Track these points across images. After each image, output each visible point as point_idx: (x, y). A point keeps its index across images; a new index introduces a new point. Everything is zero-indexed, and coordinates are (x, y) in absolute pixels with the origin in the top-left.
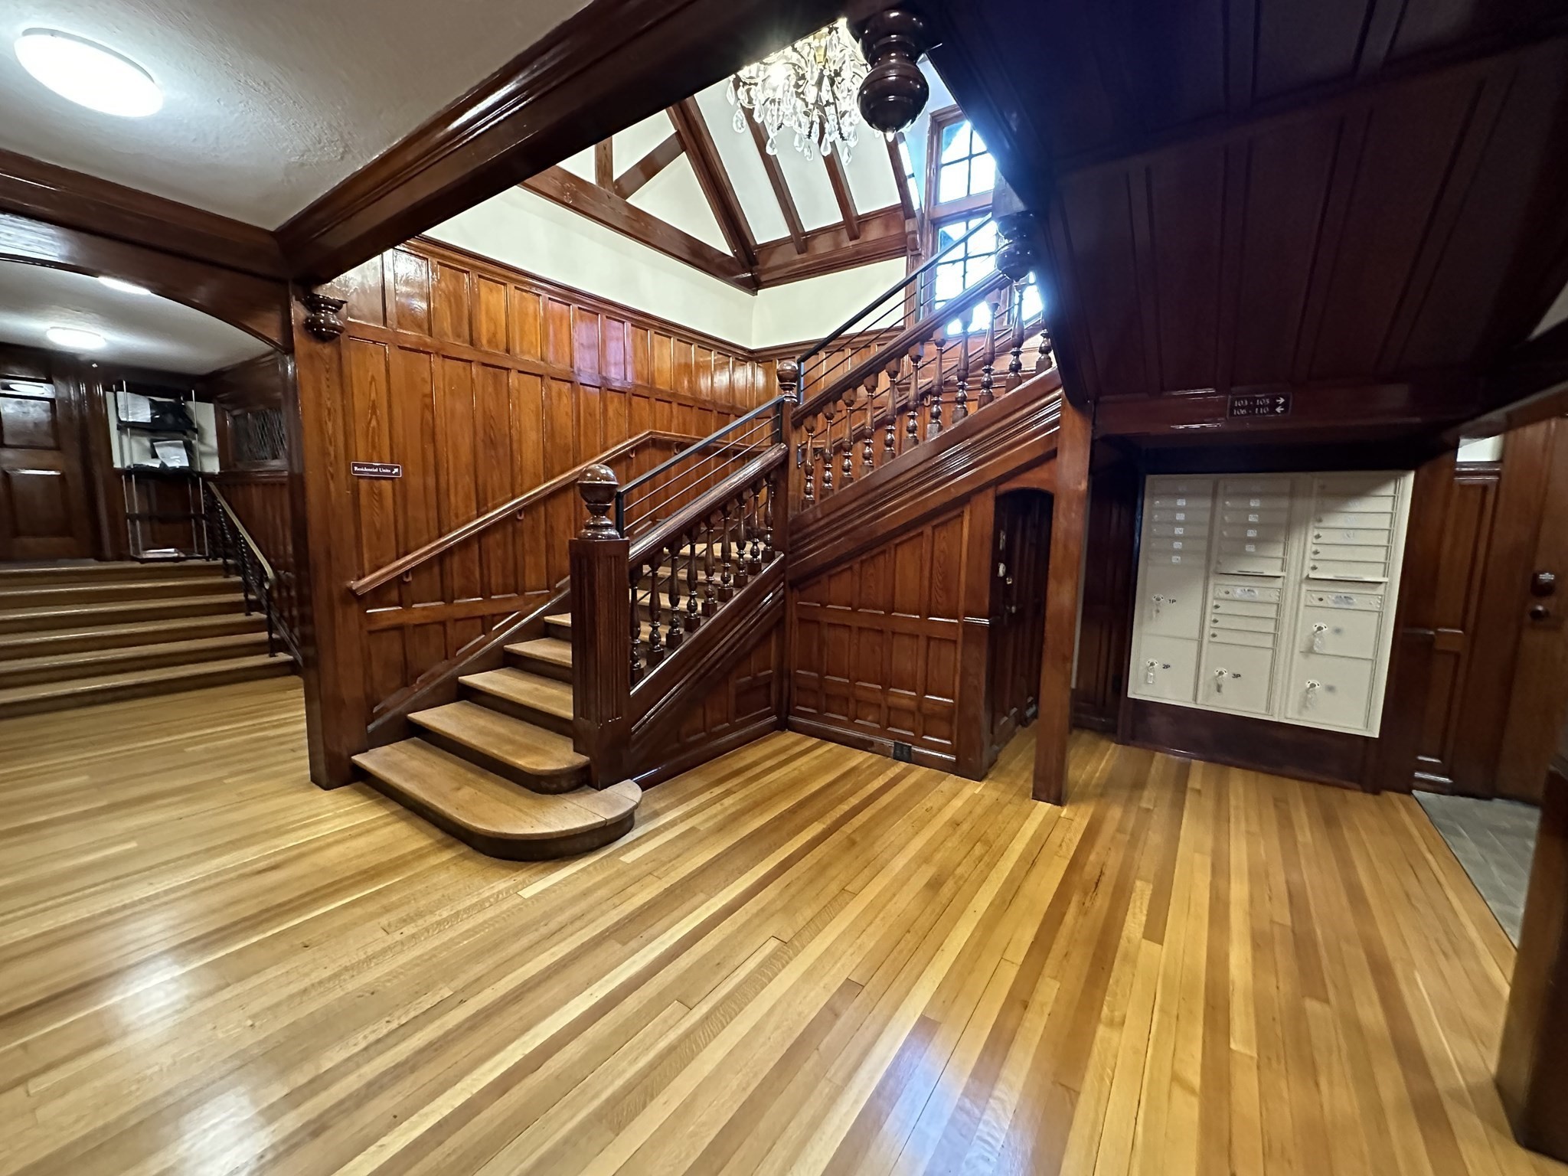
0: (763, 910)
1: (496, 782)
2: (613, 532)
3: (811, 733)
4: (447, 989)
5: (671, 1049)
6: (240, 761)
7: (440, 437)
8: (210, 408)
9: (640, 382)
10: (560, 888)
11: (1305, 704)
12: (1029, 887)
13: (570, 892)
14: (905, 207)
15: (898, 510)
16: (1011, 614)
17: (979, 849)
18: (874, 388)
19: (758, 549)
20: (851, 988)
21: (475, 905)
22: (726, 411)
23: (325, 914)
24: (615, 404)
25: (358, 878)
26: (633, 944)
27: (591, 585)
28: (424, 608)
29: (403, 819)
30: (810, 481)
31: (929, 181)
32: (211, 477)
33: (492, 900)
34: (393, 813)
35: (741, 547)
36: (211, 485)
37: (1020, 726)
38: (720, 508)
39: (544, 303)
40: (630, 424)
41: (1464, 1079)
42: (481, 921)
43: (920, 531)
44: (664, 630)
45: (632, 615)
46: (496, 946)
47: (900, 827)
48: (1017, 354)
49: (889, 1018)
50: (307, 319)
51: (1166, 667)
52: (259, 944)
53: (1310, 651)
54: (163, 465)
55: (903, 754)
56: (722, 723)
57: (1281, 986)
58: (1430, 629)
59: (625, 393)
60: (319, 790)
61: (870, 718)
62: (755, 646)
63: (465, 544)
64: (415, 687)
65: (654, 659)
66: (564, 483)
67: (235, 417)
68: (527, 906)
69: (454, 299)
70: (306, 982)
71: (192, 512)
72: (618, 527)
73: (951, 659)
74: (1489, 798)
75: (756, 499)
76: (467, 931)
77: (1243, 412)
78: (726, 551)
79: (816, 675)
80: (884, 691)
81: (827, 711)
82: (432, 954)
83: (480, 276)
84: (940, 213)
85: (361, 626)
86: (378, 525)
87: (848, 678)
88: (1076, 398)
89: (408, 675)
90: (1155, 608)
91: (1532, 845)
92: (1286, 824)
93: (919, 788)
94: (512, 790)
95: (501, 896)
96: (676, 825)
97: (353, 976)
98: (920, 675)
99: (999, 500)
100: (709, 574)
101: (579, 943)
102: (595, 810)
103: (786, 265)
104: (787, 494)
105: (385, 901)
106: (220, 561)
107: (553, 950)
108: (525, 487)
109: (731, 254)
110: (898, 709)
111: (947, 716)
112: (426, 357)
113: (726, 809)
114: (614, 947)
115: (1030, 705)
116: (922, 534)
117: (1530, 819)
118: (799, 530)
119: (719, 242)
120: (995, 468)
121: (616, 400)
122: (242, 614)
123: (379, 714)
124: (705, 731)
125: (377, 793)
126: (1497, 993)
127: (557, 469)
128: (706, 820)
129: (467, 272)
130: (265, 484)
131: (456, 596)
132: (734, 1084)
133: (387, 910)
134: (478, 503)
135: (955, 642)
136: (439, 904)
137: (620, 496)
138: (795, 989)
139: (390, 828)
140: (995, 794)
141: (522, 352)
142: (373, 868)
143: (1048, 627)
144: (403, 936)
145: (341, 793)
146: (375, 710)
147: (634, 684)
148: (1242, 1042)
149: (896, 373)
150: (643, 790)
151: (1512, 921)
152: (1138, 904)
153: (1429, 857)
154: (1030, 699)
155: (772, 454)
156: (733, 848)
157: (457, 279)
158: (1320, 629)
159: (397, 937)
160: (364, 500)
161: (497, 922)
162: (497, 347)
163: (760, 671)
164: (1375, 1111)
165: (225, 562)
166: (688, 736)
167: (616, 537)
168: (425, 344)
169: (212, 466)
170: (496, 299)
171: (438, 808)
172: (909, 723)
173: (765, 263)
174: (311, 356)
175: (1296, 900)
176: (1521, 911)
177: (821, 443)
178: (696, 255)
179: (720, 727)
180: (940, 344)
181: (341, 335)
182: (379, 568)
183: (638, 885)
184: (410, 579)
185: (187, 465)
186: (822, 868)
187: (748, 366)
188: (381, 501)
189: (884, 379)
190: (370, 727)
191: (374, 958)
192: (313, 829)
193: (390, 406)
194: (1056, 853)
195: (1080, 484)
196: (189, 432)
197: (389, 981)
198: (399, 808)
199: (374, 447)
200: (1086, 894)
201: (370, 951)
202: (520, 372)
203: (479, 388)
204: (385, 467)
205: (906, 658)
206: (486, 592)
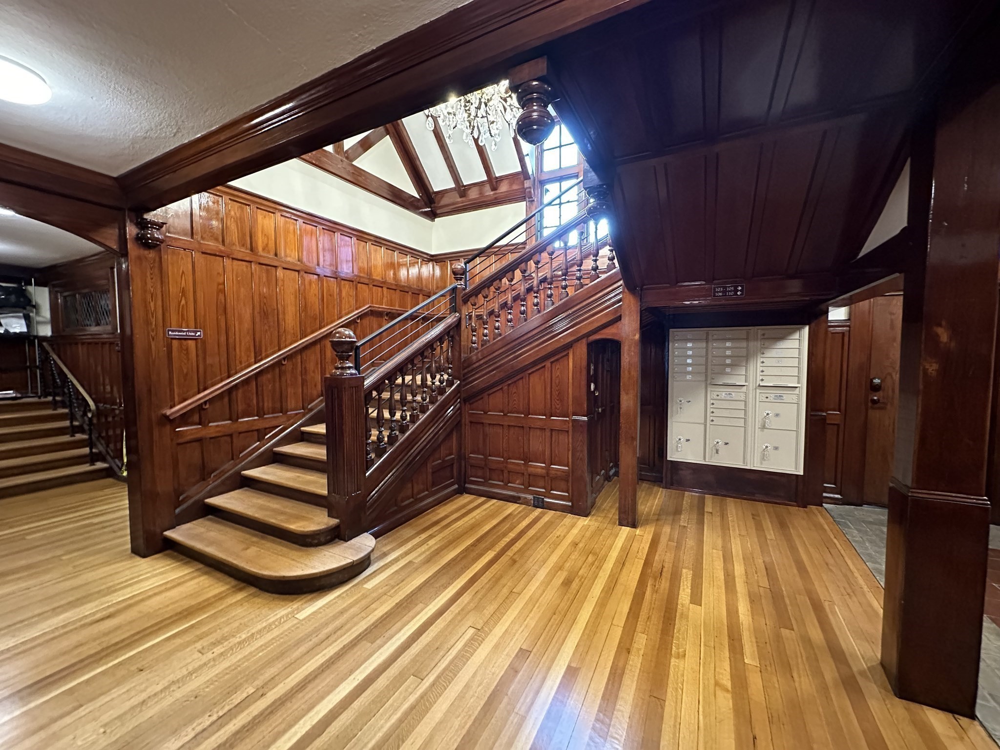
0: (462, 610)
1: (273, 542)
2: (354, 371)
3: (480, 494)
4: (251, 688)
5: (412, 708)
6: (72, 543)
7: (229, 310)
8: (46, 290)
9: (362, 275)
10: (324, 610)
11: (763, 458)
12: (623, 579)
13: (331, 612)
14: (524, 173)
15: (528, 354)
16: (599, 413)
17: (591, 559)
18: (512, 280)
19: (443, 379)
20: (523, 654)
21: (265, 628)
22: (417, 292)
23: (153, 646)
24: (346, 288)
25: (175, 618)
26: (378, 642)
27: (340, 406)
28: (217, 426)
29: (206, 573)
30: (474, 335)
31: (537, 158)
32: (45, 338)
33: (277, 623)
34: (197, 570)
35: (433, 377)
36: (45, 344)
37: (606, 482)
38: (420, 354)
39: (300, 226)
40: (356, 301)
41: (866, 665)
42: (270, 638)
43: (543, 365)
44: (386, 433)
45: (366, 424)
46: (282, 655)
47: (541, 550)
48: (596, 261)
49: (549, 668)
50: (138, 234)
51: (688, 440)
52: (103, 673)
53: (764, 427)
54: (6, 331)
55: (539, 504)
56: (424, 492)
57: (768, 624)
58: (823, 411)
59: (353, 281)
60: (138, 558)
61: (517, 482)
62: (444, 440)
63: (246, 382)
64: (210, 480)
65: (380, 453)
66: (314, 340)
67: (65, 297)
68: (302, 625)
69: (240, 221)
70: (144, 696)
71: (28, 364)
72: (357, 367)
73: (565, 440)
74: (861, 506)
75: (442, 348)
76: (262, 646)
77: (720, 294)
78: (424, 380)
79: (482, 457)
80: (526, 464)
81: (490, 479)
82: (236, 666)
83: (257, 208)
84: (544, 177)
85: (172, 440)
86: (185, 371)
87: (503, 457)
88: (631, 286)
89: (204, 473)
90: (679, 406)
91: (885, 529)
92: (759, 527)
93: (550, 525)
94: (286, 547)
95: (282, 620)
96: (399, 560)
97: (179, 687)
98: (547, 453)
99: (589, 345)
100: (414, 396)
101: (342, 646)
102: (346, 555)
103: (453, 204)
104: (460, 345)
105: (198, 632)
106: (50, 398)
107: (324, 652)
108: (287, 343)
109: (418, 197)
110: (536, 476)
111: (564, 478)
112: (221, 259)
113: (430, 547)
114: (365, 645)
115: (611, 468)
116: (544, 367)
117: (882, 515)
118: (469, 366)
119: (410, 189)
120: (586, 327)
121: (347, 286)
122: (68, 436)
123: (184, 501)
124: (413, 497)
125: (184, 557)
126: (877, 614)
127: (309, 330)
128: (419, 556)
129: (249, 205)
130: (89, 343)
131: (240, 415)
132: (457, 723)
133: (200, 638)
134: (255, 353)
135: (568, 432)
136: (239, 630)
137: (358, 348)
138: (488, 659)
139: (196, 581)
140: (597, 524)
141: (286, 256)
142: (186, 610)
143: (622, 420)
144: (215, 654)
145: (156, 559)
146: (181, 498)
147: (368, 469)
148: (750, 659)
149: (525, 271)
150: (376, 539)
151: (880, 572)
152: (685, 583)
153: (835, 541)
154: (611, 464)
155: (450, 320)
156: (439, 571)
157: (242, 209)
158: (768, 414)
159: (210, 655)
160: (175, 353)
161: (282, 638)
162: (269, 252)
163: (446, 457)
164: (824, 689)
165: (54, 399)
166: (402, 502)
167: (355, 374)
168: (221, 251)
169: (46, 331)
170: (266, 222)
171: (233, 563)
172: (542, 483)
173: (439, 202)
174: (139, 258)
175: (769, 571)
176: (884, 567)
177: (480, 311)
178: (396, 196)
179: (423, 494)
180: (551, 254)
181: (162, 245)
182: (185, 400)
183: (378, 602)
184: (207, 406)
185: (25, 330)
186: (497, 580)
187: (430, 265)
188: (187, 354)
189: (518, 273)
190: (177, 511)
191: (194, 673)
192: (136, 587)
193: (195, 292)
194: (636, 557)
195: (635, 335)
196: (28, 308)
197: (207, 687)
198: (201, 566)
199: (183, 319)
200: (655, 580)
201: (190, 668)
202: (284, 268)
203: (256, 278)
204: (191, 332)
205: (537, 443)
206: (260, 413)
